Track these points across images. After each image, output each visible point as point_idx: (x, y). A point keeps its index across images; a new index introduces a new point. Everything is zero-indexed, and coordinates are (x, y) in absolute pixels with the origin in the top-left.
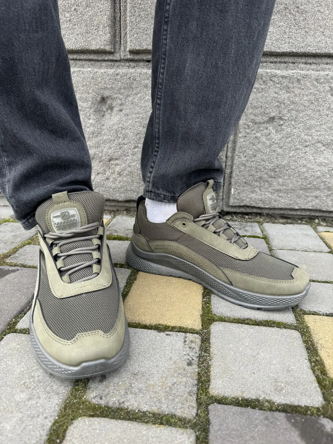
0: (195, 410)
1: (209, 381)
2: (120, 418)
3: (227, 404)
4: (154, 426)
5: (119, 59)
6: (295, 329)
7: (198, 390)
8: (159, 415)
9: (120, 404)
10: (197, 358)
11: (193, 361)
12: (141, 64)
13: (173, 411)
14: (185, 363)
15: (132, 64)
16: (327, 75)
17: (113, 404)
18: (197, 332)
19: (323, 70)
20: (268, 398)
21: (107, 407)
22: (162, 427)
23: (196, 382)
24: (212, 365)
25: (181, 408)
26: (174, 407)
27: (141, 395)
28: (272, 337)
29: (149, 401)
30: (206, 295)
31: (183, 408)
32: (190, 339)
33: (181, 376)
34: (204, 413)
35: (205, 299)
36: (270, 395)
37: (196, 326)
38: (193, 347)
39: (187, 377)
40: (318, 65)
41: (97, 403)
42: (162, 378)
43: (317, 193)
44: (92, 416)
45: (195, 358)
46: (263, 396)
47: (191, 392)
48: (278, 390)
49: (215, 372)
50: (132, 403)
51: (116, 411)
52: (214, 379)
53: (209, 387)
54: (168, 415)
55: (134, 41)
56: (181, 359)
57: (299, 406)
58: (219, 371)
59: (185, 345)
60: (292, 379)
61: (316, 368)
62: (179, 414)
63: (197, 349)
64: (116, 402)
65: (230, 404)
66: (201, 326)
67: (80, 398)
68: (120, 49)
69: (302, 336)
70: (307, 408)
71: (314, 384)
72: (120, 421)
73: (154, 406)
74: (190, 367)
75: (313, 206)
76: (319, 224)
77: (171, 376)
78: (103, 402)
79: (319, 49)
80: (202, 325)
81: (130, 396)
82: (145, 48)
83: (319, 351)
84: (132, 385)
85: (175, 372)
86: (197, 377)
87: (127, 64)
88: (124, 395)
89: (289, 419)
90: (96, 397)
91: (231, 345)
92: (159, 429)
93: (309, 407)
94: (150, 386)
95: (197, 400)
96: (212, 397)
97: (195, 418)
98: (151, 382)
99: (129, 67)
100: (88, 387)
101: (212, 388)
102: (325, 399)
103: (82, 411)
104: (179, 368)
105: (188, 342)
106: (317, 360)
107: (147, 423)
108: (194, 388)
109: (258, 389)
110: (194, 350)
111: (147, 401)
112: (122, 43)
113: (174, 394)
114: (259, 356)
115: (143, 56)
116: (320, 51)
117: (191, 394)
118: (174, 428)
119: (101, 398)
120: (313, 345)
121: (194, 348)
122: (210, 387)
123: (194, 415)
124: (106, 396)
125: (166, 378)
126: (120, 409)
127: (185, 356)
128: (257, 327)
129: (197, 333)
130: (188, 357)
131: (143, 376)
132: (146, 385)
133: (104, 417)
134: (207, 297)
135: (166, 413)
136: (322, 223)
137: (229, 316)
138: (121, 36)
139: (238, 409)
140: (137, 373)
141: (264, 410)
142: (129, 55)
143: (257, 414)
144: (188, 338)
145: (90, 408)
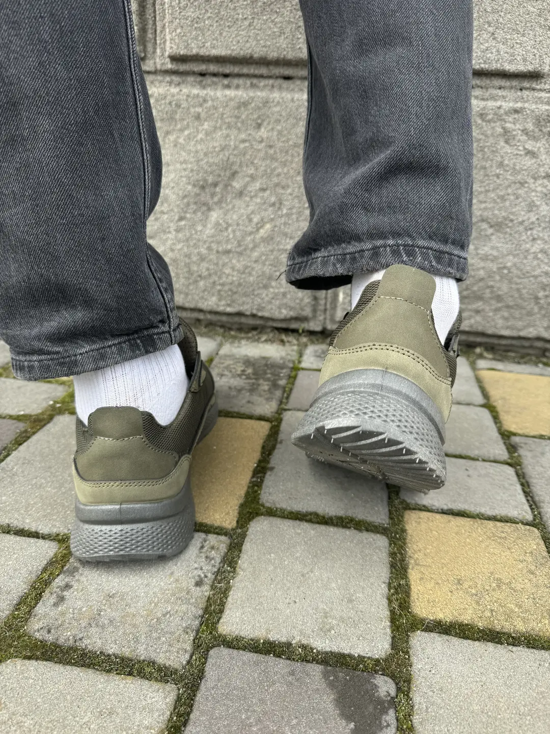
0: (187, 656)
1: (221, 611)
2: (69, 663)
3: (238, 649)
4: (117, 677)
5: (153, 69)
6: (382, 533)
7: (201, 625)
8: (131, 660)
9: (75, 642)
10: (214, 574)
11: (206, 579)
12: (191, 79)
13: (153, 656)
14: (193, 581)
15: (176, 79)
16: (499, 108)
17: (65, 641)
18: (226, 532)
19: (493, 98)
20: (305, 642)
21: (54, 646)
22: (129, 679)
23: (200, 612)
24: (234, 586)
25: (167, 652)
26: (155, 651)
27: (111, 629)
28: (342, 545)
29: (120, 639)
30: (259, 472)
31: (170, 651)
32: (212, 543)
33: (179, 602)
34: (200, 661)
35: (255, 479)
36: (309, 637)
37: (228, 522)
38: (212, 556)
39: (189, 603)
40: (484, 90)
41: (41, 638)
42: (151, 604)
43: (479, 305)
44: (29, 658)
45: (209, 575)
46: (298, 637)
47: (188, 628)
48: (324, 630)
49: (235, 597)
50: (94, 640)
51: (67, 652)
52: (230, 609)
53: (218, 621)
54: (144, 661)
55: (177, 41)
56: (188, 575)
57: (350, 656)
58: (241, 597)
59: (201, 552)
60: (352, 613)
61: (395, 597)
62: (161, 661)
63: (218, 560)
64: (71, 638)
65: (244, 648)
66: (235, 522)
67: (17, 630)
68: (154, 52)
69: (390, 544)
70: (361, 659)
71: (383, 623)
72: (68, 667)
73: (126, 647)
74: (198, 588)
75: (471, 326)
76: (481, 356)
77: (165, 601)
78: (50, 638)
79: (485, 62)
80: (238, 522)
81: (93, 630)
82: (194, 52)
83: (410, 571)
84: (102, 613)
85: (173, 595)
86: (205, 604)
87: (168, 79)
88: (85, 628)
89: (325, 675)
90: (42, 628)
91: (272, 555)
92: (124, 682)
93: (364, 657)
94: (127, 615)
95: (194, 640)
96: (220, 636)
97: (184, 668)
98: (132, 610)
99: (170, 83)
100: (33, 614)
101: (224, 622)
102: (394, 646)
103: (14, 650)
104: (181, 590)
105: (206, 548)
106: (400, 584)
107: (109, 671)
108: (195, 621)
109: (294, 627)
110: (213, 562)
111: (117, 638)
112: (158, 42)
113: (162, 629)
114: (312, 575)
115: (193, 67)
116: (487, 66)
117: (189, 630)
118: (147, 682)
119: (49, 632)
120: (403, 560)
121: (213, 558)
122: (221, 621)
123: (184, 663)
124: (58, 628)
125: (156, 605)
126: (73, 649)
127: (196, 572)
128: (323, 527)
129: (226, 534)
130: (200, 573)
131: (121, 600)
132: (123, 614)
133: (47, 660)
134: (259, 475)
135: (142, 658)
136: (486, 354)
137: (284, 507)
138: (156, 31)
139: (254, 657)
140: (114, 594)
141: (294, 659)
142: (169, 63)
143: (280, 666)
144: (208, 542)
145: (28, 646)
